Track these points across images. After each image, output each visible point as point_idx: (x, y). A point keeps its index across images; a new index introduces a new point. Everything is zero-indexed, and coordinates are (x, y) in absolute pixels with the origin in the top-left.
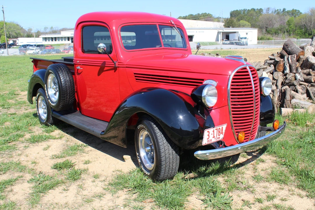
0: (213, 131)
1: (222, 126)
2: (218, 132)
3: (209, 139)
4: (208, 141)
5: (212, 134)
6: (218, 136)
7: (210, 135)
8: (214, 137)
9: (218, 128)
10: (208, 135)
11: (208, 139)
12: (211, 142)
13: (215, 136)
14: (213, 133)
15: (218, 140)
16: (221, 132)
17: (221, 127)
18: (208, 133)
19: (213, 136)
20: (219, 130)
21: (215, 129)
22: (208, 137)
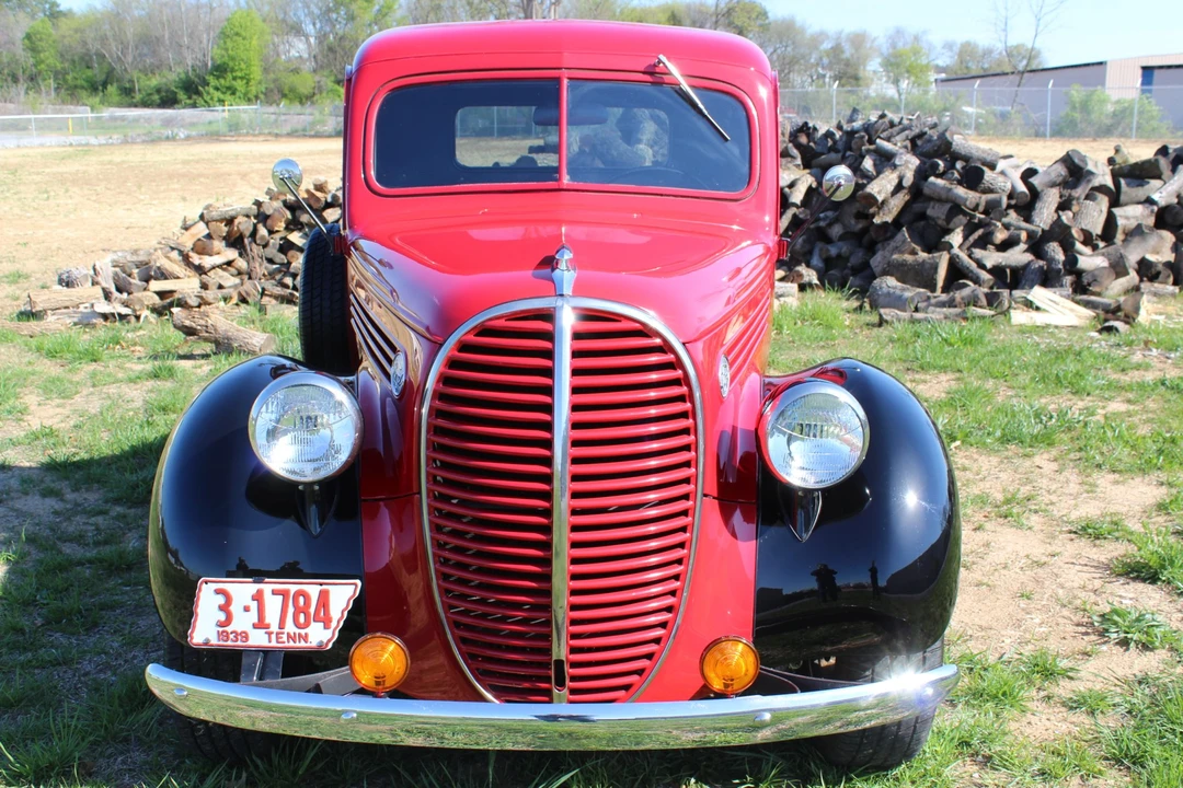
0: (258, 597)
1: (324, 587)
2: (291, 610)
3: (229, 629)
4: (223, 635)
5: (247, 609)
6: (290, 627)
7: (235, 608)
8: (261, 624)
9: (293, 588)
10: (225, 608)
11: (221, 624)
12: (239, 643)
13: (267, 621)
14: (254, 605)
15: (292, 644)
16: (312, 610)
17: (313, 590)
18: (221, 600)
19: (253, 616)
20: (301, 600)
21: (268, 587)
22: (222, 617)
